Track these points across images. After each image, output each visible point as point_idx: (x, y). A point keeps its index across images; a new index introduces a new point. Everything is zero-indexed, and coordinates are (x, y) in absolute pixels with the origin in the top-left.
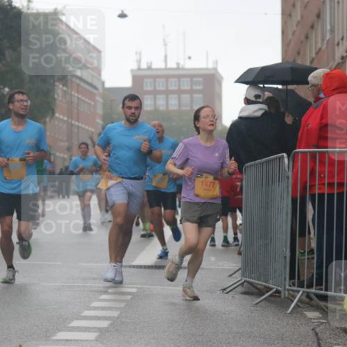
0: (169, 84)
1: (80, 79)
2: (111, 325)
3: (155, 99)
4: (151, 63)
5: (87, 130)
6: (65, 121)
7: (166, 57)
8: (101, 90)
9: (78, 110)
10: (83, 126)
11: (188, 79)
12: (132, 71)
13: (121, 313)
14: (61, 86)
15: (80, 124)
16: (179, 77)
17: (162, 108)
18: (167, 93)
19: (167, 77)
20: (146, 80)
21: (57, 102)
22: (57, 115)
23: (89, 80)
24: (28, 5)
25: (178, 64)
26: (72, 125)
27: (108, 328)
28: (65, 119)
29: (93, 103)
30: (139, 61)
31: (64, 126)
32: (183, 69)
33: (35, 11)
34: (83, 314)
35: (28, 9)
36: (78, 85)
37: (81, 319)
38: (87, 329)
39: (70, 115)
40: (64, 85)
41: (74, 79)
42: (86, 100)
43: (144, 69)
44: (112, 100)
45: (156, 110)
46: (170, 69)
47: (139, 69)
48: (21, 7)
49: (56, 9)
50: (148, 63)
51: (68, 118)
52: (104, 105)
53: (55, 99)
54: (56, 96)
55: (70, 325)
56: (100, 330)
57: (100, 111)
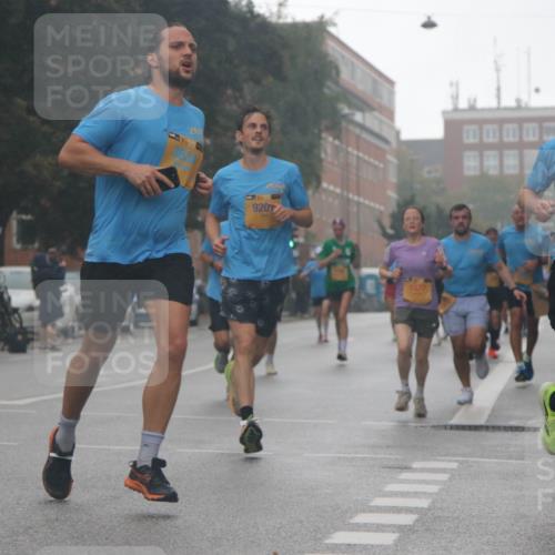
0: (505, 133)
1: (363, 127)
2: (417, 521)
3: (481, 156)
4: (475, 100)
5: (373, 209)
6: (337, 195)
7: (499, 89)
8: (394, 144)
9: (358, 176)
10: (367, 202)
11: (535, 125)
12: (444, 113)
13: (433, 502)
14: (331, 139)
15: (361, 200)
16: (521, 121)
17: (493, 172)
18: (501, 147)
19: (501, 122)
20: (466, 127)
21: (324, 164)
22: (325, 185)
23: (376, 129)
24: (279, 11)
25: (518, 101)
26: (348, 200)
27: (414, 525)
28: (338, 191)
29: (382, 166)
30: (455, 98)
31: (337, 202)
32: (528, 109)
33: (289, 20)
34: (372, 504)
35: (279, 17)
36: (358, 137)
37: (371, 511)
38: (380, 528)
39: (345, 185)
40: (335, 138)
41: (351, 127)
42: (372, 160)
43: (464, 110)
44: (412, 161)
45: (483, 176)
46: (506, 109)
47: (456, 110)
48: (267, 15)
49: (322, 17)
50: (469, 100)
51: (342, 189)
52: (400, 169)
53: (321, 160)
54: (323, 155)
55: (352, 521)
56: (400, 528)
57: (393, 178)
